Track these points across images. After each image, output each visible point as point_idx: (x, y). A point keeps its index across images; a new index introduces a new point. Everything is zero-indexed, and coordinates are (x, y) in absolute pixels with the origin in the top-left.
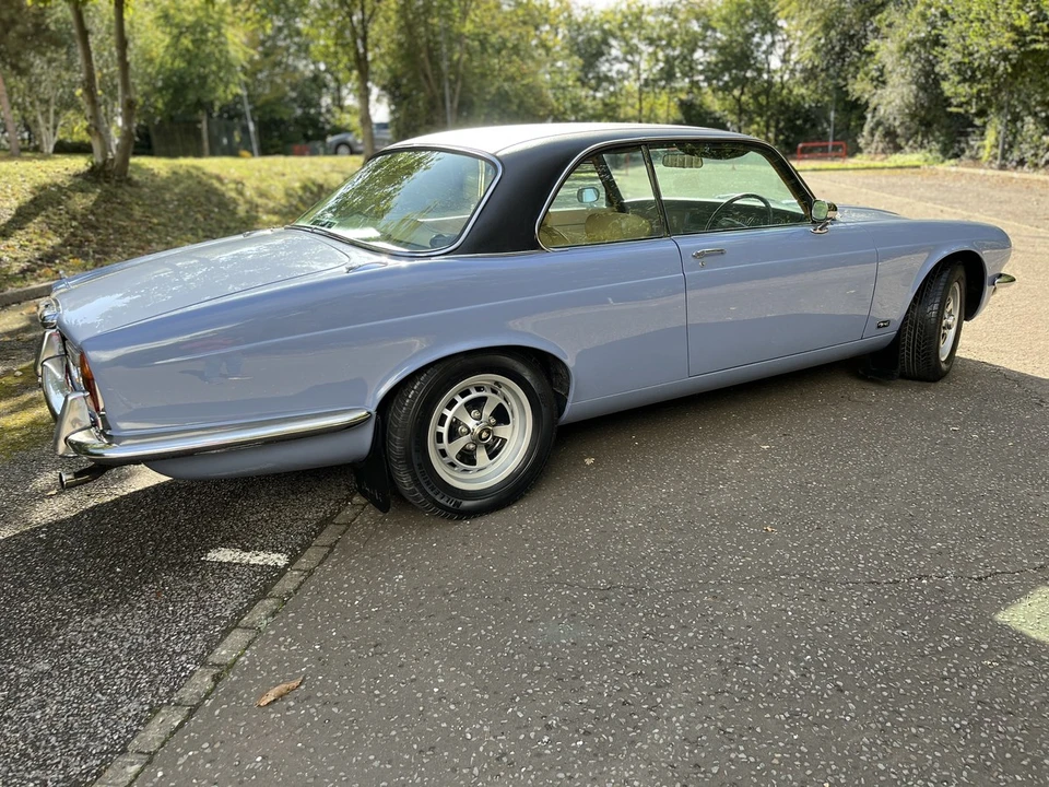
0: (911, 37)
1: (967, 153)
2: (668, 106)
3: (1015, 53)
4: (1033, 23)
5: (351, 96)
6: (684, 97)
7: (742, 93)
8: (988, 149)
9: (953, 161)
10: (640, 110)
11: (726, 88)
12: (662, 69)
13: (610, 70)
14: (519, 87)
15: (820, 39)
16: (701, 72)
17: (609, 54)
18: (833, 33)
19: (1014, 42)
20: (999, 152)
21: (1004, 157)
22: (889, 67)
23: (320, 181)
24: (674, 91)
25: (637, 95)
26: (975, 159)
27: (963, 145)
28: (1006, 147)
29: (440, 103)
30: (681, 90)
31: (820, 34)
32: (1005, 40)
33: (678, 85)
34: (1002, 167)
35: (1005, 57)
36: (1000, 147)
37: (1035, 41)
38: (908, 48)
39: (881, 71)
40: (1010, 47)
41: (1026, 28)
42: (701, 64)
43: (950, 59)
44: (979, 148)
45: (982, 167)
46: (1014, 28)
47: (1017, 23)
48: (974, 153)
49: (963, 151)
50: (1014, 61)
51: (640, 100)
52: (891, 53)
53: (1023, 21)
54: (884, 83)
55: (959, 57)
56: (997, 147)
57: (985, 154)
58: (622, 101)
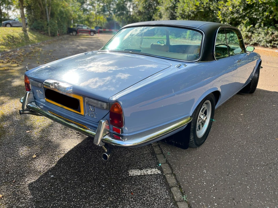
0: (168, 6)
1: (182, 36)
2: (104, 19)
3: (196, 11)
4: (200, 5)
5: (4, 9)
6: (108, 17)
7: (123, 17)
8: (188, 36)
9: (179, 38)
10: (96, 20)
11: (119, 15)
12: (102, 8)
13: (87, 8)
14: (66, 10)
15: (144, 4)
16: (112, 11)
17: (87, 3)
18: (147, 3)
19: (196, 9)
20: (191, 36)
21: (192, 37)
22: (163, 13)
23: (12, 35)
24: (105, 15)
25: (95, 15)
26: (185, 38)
27: (181, 34)
28: (193, 35)
29: (45, 13)
30: (107, 15)
31: (144, 3)
32: (194, 9)
33: (106, 13)
34: (192, 40)
35: (193, 12)
36: (191, 35)
37: (201, 9)
38: (167, 9)
39: (160, 14)
40: (195, 10)
41: (199, 5)
42: (112, 8)
43: (179, 12)
44: (185, 35)
45: (186, 40)
46: (196, 6)
47: (196, 4)
48: (184, 36)
49: (181, 36)
50: (195, 14)
51: (96, 17)
52: (163, 10)
53: (198, 3)
54: (162, 17)
55: (181, 12)
56: (190, 35)
57: (187, 37)
58: (91, 17)
